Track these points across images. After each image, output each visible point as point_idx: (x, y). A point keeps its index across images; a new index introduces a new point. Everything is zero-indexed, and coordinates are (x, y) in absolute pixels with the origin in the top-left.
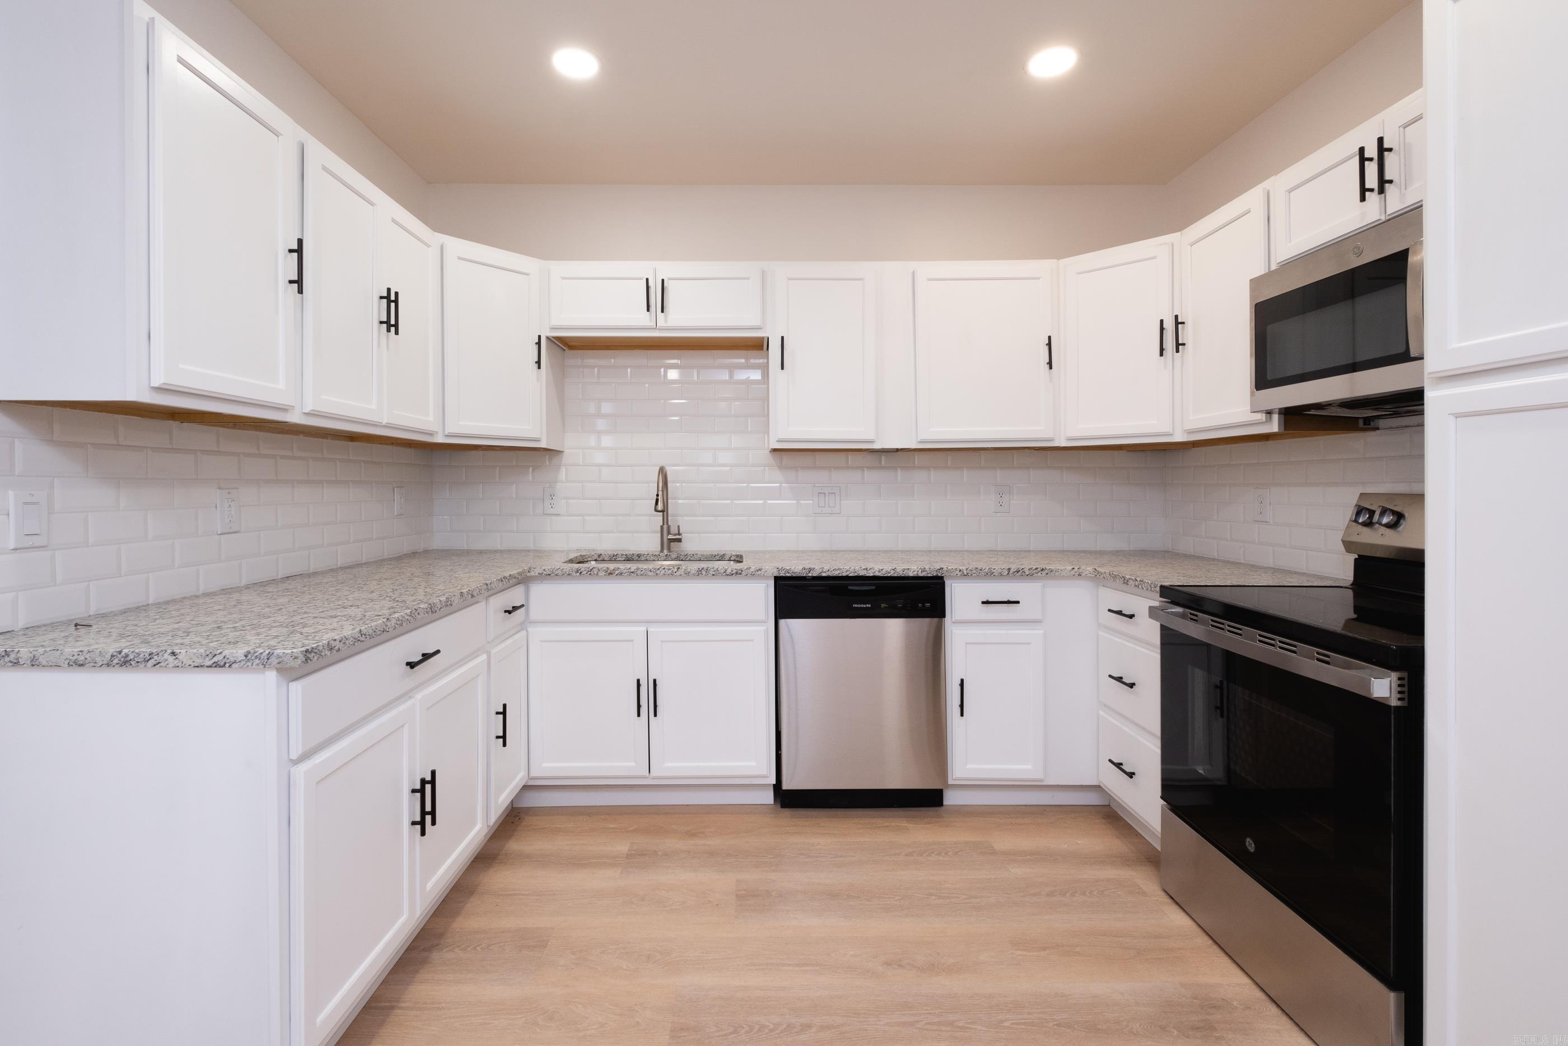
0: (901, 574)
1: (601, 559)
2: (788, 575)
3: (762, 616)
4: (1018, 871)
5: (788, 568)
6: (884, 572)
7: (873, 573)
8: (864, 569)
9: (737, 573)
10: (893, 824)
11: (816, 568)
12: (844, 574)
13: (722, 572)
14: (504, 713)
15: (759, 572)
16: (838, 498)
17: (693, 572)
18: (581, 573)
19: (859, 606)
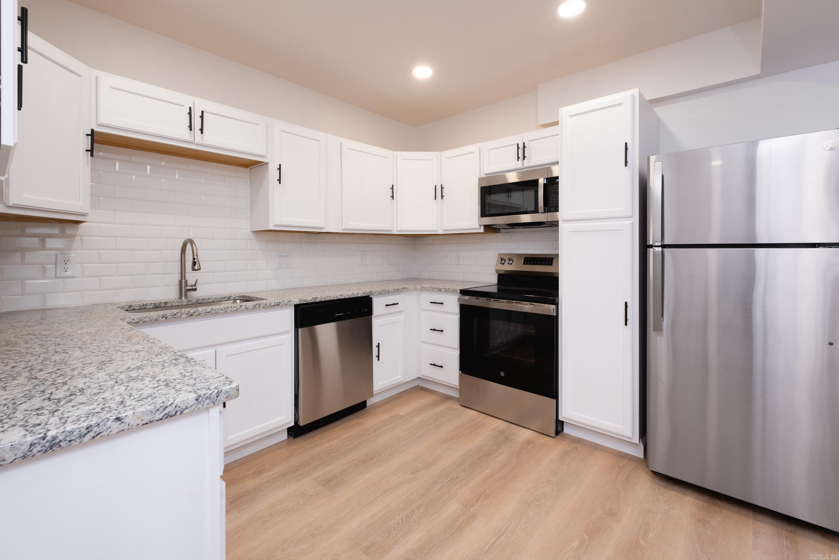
1: (131, 309)
2: (305, 302)
4: (417, 419)
7: (344, 297)
8: (340, 295)
9: (277, 305)
11: (319, 297)
12: (332, 299)
13: (269, 305)
16: (290, 258)
17: (250, 307)
18: (166, 318)
19: (338, 315)
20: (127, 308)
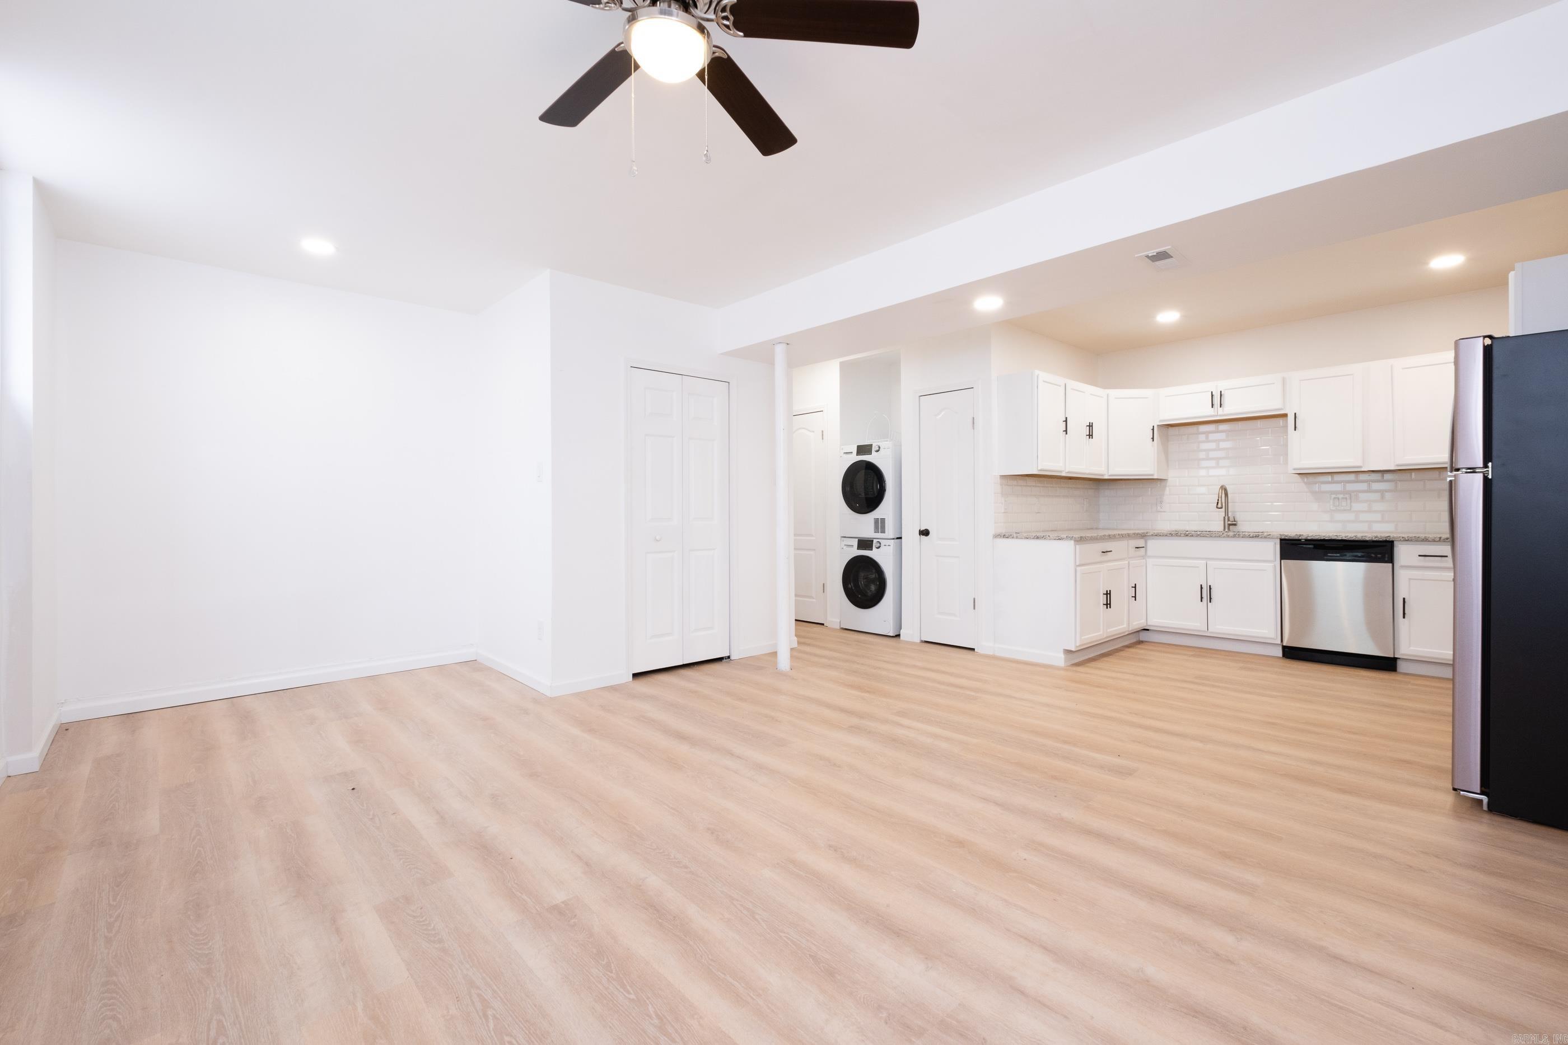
0: (1360, 539)
2: (1287, 538)
5: (1287, 534)
6: (1348, 537)
7: (1341, 538)
8: (1335, 536)
9: (1256, 536)
11: (1304, 535)
12: (1322, 538)
13: (1248, 535)
14: (1135, 587)
15: (1269, 536)
16: (1349, 501)
17: (1231, 535)
18: (1172, 535)
19: (1332, 555)
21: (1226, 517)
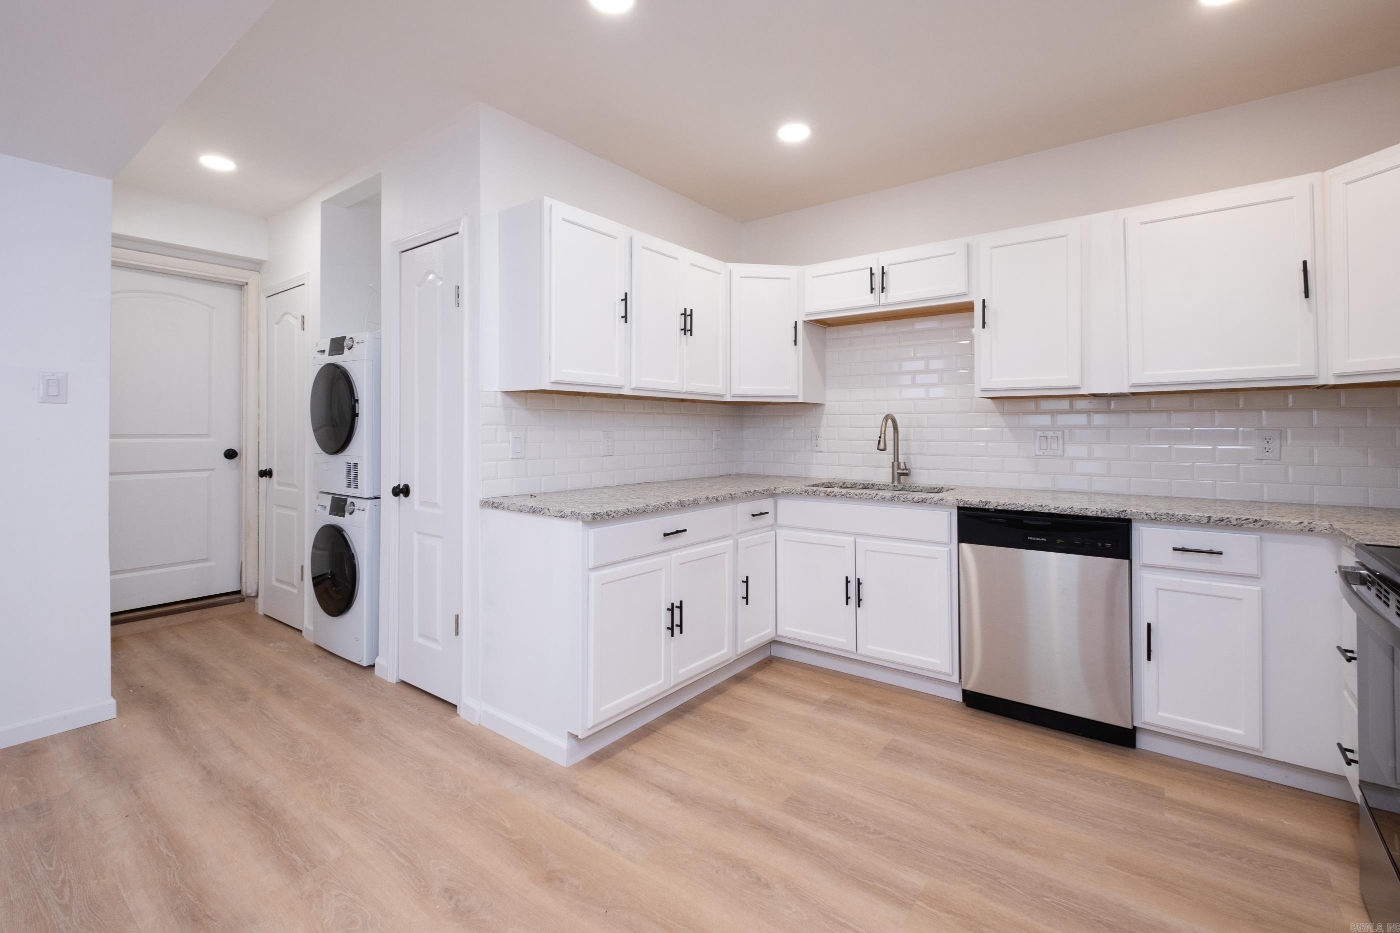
0: (1078, 513)
1: (845, 486)
2: (966, 506)
3: (945, 538)
5: (967, 500)
6: (1060, 509)
7: (1049, 510)
8: (1039, 506)
9: (922, 501)
10: (1067, 746)
11: (992, 501)
12: (1019, 509)
13: (911, 499)
14: (747, 582)
15: (941, 502)
16: (1061, 442)
17: (887, 498)
18: (808, 493)
19: (1034, 539)
20: (841, 484)
21: (896, 463)
